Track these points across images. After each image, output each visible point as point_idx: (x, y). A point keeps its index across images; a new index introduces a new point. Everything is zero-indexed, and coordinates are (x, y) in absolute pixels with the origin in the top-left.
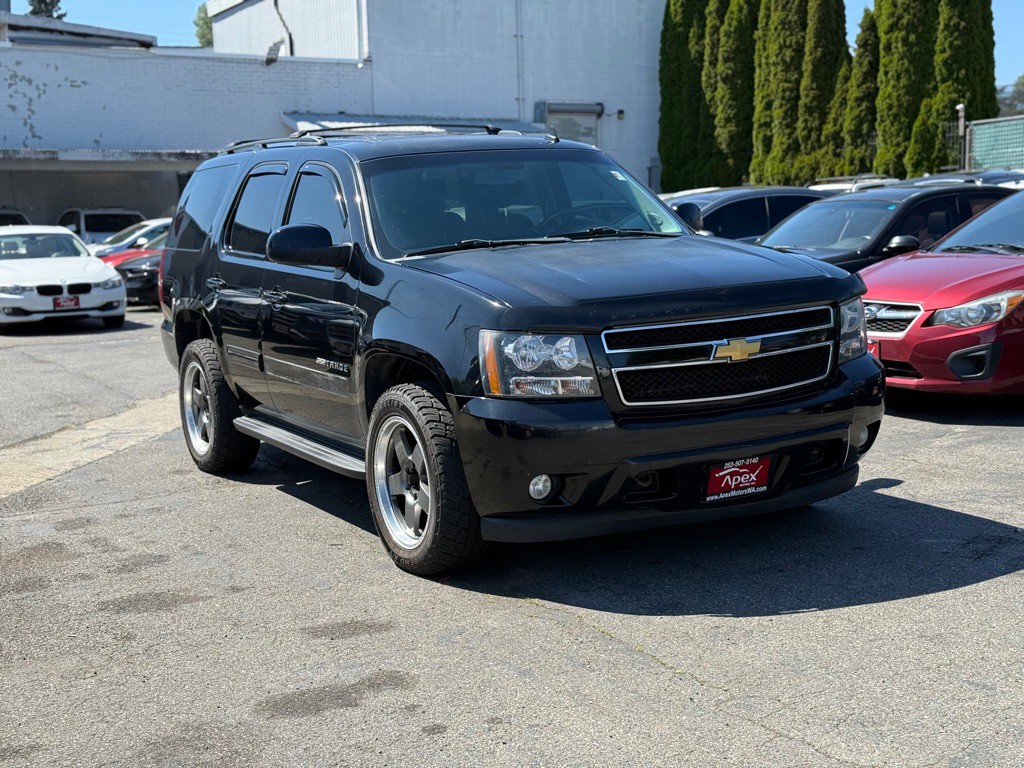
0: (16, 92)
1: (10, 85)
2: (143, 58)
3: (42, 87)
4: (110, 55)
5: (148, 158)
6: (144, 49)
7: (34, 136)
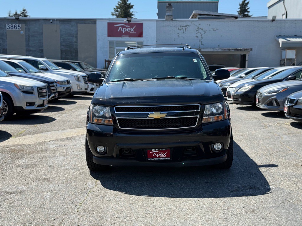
0: (198, 32)
1: (197, 31)
2: (234, 21)
3: (205, 31)
4: (225, 21)
5: (226, 50)
6: (235, 19)
7: (202, 44)
